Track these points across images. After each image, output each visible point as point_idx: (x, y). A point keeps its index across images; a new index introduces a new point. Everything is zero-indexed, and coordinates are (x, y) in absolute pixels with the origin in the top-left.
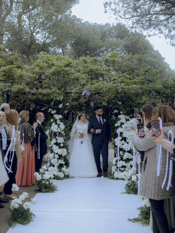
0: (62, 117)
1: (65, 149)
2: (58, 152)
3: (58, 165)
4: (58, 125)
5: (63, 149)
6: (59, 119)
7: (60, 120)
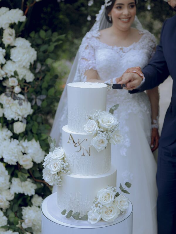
0: (23, 19)
1: (34, 141)
2: (4, 157)
3: (12, 198)
4: (4, 51)
5: (25, 143)
6: (12, 26)
7: (13, 31)
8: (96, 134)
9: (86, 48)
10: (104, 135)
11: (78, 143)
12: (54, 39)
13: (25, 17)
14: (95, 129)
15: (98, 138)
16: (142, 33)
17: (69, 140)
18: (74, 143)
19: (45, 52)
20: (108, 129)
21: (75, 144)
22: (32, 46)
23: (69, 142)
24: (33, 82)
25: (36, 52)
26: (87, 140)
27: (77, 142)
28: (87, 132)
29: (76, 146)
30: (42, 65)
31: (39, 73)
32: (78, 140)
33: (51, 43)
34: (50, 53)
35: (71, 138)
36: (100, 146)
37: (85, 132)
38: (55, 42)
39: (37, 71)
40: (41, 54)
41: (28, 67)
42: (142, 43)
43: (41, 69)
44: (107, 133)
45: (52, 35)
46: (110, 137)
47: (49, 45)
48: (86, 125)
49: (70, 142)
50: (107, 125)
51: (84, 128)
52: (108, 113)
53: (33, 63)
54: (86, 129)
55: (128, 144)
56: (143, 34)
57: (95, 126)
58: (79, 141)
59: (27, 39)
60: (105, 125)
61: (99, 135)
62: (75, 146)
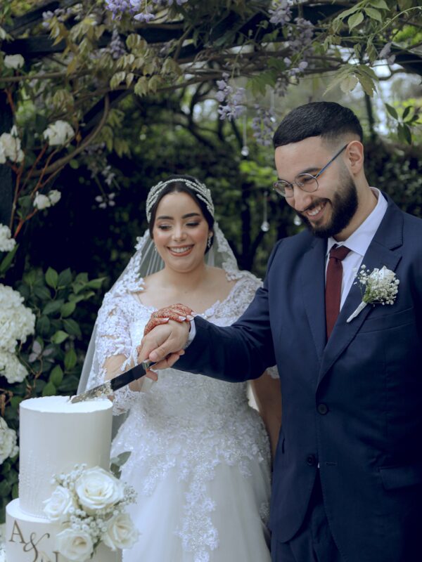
8: (67, 523)
9: (111, 314)
10: (84, 526)
11: (30, 544)
12: (77, 288)
13: (13, 241)
14: (65, 512)
15: (71, 532)
16: (233, 278)
17: (13, 534)
18: (23, 542)
19: (56, 315)
20: (97, 512)
21: (24, 545)
22: (27, 303)
23: (12, 540)
24: (24, 382)
25: (33, 317)
26: (49, 536)
27: (29, 541)
28: (49, 517)
29: (27, 549)
30: (46, 344)
31: (37, 361)
32: (31, 537)
33: (71, 297)
34: (64, 318)
35: (16, 531)
36: (74, 553)
37: (45, 515)
38: (80, 293)
39: (33, 358)
40: (45, 320)
41: (13, 350)
42: (235, 302)
43: (41, 354)
44: (95, 520)
45: (73, 280)
46: (100, 531)
47: (67, 301)
48: (48, 500)
49: (14, 539)
50: (93, 502)
51: (44, 506)
52: (102, 472)
53: (24, 340)
54: (48, 509)
55: (212, 542)
56: (236, 281)
57: (68, 503)
58: (33, 538)
59: (15, 289)
60: (89, 502)
61: (74, 525)
62: (25, 550)
